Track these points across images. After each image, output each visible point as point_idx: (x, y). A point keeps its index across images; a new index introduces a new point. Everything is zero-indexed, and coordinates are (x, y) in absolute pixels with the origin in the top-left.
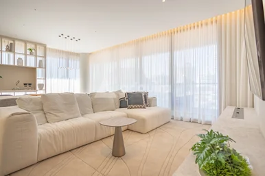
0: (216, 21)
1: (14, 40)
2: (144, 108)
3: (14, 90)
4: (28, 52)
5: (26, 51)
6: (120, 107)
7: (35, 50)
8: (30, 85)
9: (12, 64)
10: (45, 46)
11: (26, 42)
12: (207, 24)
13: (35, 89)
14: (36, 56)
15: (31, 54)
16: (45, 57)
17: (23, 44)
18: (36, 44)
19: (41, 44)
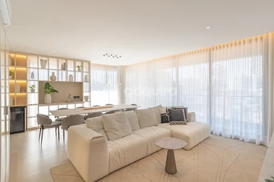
0: (262, 38)
1: (66, 59)
2: (185, 124)
3: (67, 102)
4: (77, 69)
5: (75, 69)
6: (162, 122)
7: (82, 67)
8: (78, 98)
9: (64, 80)
10: (89, 63)
11: (75, 60)
12: (250, 41)
13: (82, 100)
14: (83, 72)
15: (79, 71)
16: (89, 72)
17: (72, 62)
18: (82, 61)
19: (86, 61)
